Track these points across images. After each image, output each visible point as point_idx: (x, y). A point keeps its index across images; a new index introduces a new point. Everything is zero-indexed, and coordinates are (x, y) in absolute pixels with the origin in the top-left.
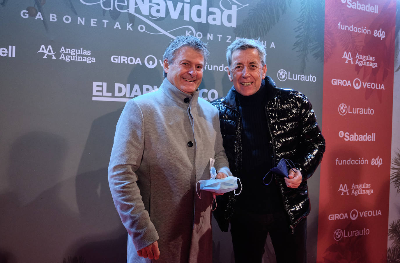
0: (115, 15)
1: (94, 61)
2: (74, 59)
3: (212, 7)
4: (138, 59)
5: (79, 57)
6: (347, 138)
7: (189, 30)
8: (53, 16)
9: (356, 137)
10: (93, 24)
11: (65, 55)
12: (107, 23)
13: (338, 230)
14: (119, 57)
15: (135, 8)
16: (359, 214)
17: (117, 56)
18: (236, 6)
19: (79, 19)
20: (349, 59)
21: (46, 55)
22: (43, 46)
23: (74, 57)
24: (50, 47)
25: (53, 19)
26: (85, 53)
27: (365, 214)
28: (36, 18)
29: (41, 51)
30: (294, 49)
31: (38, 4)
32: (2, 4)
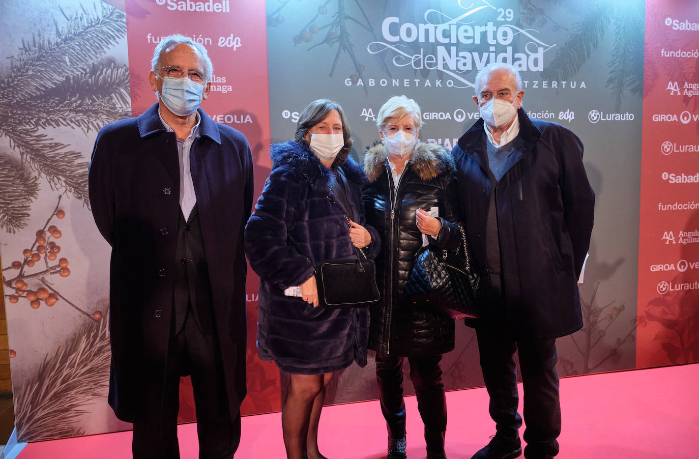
0: (425, 74)
3: (518, 53)
4: (448, 114)
6: (672, 180)
8: (372, 81)
9: (685, 178)
10: (407, 84)
12: (418, 82)
13: (663, 282)
14: (431, 113)
15: (443, 64)
16: (689, 265)
17: (428, 113)
18: (542, 48)
19: (394, 81)
20: (676, 90)
21: (367, 118)
22: (364, 110)
24: (370, 110)
25: (372, 84)
27: (696, 265)
28: (358, 85)
29: (363, 114)
30: (607, 86)
31: (359, 72)
32: (330, 75)
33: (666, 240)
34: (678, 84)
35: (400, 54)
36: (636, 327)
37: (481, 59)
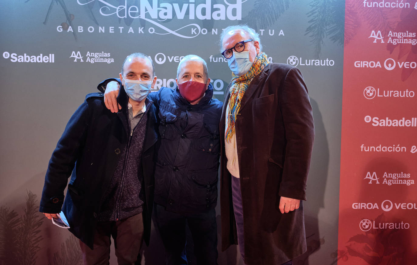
0: (129, 22)
1: (113, 62)
2: (97, 61)
3: (216, 3)
5: (101, 59)
6: (375, 123)
7: (194, 27)
8: (80, 28)
9: (389, 122)
10: (112, 31)
11: (90, 58)
12: (122, 29)
13: (366, 220)
15: (146, 14)
16: (394, 206)
19: (100, 28)
20: (379, 39)
21: (76, 59)
22: (74, 52)
23: (97, 59)
24: (79, 52)
25: (80, 30)
26: (106, 55)
27: (402, 206)
28: (68, 31)
29: (72, 56)
30: (306, 34)
31: (69, 20)
32: (44, 23)
33: (369, 180)
34: (381, 33)
35: (106, 5)
36: (337, 261)
37: (181, 9)
